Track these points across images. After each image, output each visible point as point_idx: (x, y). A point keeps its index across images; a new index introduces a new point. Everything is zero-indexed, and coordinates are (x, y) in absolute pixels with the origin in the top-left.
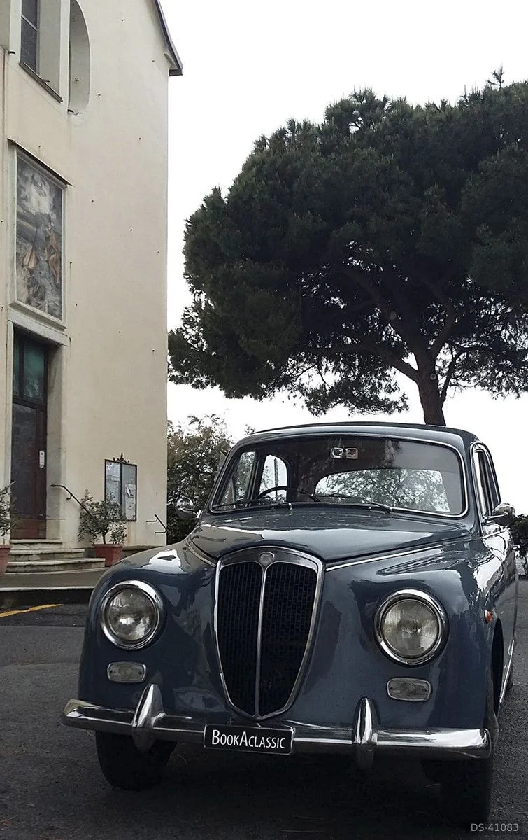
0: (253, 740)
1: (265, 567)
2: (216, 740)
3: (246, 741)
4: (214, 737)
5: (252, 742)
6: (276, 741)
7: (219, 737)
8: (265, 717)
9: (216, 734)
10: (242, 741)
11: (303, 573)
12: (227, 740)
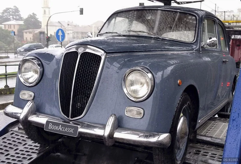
0: (63, 128)
1: (80, 53)
2: (50, 127)
3: (60, 128)
4: (50, 126)
5: (63, 129)
6: (71, 129)
7: (52, 126)
8: (72, 119)
9: (51, 125)
10: (59, 128)
11: (96, 57)
12: (54, 127)
